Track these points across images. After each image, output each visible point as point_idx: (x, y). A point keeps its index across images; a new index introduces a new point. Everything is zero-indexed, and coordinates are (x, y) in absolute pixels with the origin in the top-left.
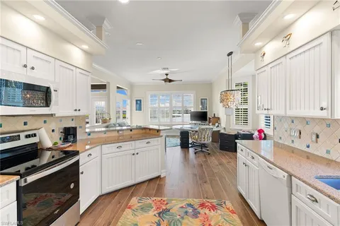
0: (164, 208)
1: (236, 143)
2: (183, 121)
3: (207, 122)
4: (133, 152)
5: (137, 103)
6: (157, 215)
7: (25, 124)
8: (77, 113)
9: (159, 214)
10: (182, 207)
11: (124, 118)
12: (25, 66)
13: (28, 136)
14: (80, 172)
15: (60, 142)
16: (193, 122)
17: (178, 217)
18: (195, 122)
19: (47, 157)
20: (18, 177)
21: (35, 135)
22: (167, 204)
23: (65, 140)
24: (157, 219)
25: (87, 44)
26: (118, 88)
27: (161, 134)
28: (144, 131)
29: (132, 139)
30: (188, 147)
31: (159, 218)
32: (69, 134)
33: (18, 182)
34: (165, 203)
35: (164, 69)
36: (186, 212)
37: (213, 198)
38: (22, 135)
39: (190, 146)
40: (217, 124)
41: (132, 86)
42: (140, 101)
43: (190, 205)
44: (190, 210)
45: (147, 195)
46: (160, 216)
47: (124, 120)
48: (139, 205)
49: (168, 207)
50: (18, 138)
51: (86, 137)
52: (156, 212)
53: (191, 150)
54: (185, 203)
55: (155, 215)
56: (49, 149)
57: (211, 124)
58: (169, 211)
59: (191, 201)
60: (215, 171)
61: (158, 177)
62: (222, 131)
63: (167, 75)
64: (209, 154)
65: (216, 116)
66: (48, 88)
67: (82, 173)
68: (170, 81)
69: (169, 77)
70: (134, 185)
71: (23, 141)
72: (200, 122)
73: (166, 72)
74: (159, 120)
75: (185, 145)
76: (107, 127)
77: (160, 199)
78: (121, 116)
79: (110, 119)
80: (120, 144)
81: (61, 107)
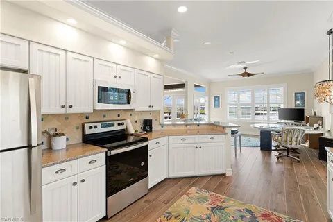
0: (219, 205)
1: (326, 151)
2: (269, 120)
3: (304, 122)
4: (196, 145)
5: (215, 100)
6: (210, 209)
7: (119, 116)
8: (151, 109)
9: (213, 208)
10: (239, 210)
11: (203, 113)
12: (115, 77)
13: (119, 124)
14: (149, 154)
15: (140, 130)
16: (283, 121)
17: (232, 218)
18: (286, 121)
19: (131, 139)
20: (106, 150)
21: (123, 124)
22: (224, 202)
23: (144, 129)
24: (208, 212)
25: (157, 53)
26: (196, 86)
27: (227, 131)
28: (211, 127)
29: (198, 133)
30: (271, 150)
31: (211, 212)
32: (147, 125)
33: (106, 152)
34: (222, 200)
35: (240, 63)
36: (242, 217)
37: (284, 213)
38: (116, 123)
39: (273, 148)
40: (316, 126)
41: (210, 83)
42: (218, 97)
43: (249, 211)
44: (248, 216)
45: (207, 188)
46: (212, 211)
47: (202, 116)
48: (197, 195)
49: (224, 205)
50: (113, 125)
51: (159, 128)
52: (210, 206)
53: (274, 154)
54: (244, 207)
55: (208, 208)
56: (132, 135)
57: (308, 125)
58: (223, 209)
59: (252, 207)
60: (300, 183)
61: (224, 175)
62: (326, 136)
63: (245, 68)
64: (298, 162)
65: (318, 114)
66: (129, 91)
67: (151, 156)
68: (249, 75)
69: (248, 71)
70: (196, 177)
71: (117, 128)
72: (293, 122)
73: (244, 65)
74: (239, 117)
75: (266, 146)
76: (184, 121)
77: (217, 195)
78: (199, 112)
79: (187, 114)
80: (184, 137)
81: (138, 104)
